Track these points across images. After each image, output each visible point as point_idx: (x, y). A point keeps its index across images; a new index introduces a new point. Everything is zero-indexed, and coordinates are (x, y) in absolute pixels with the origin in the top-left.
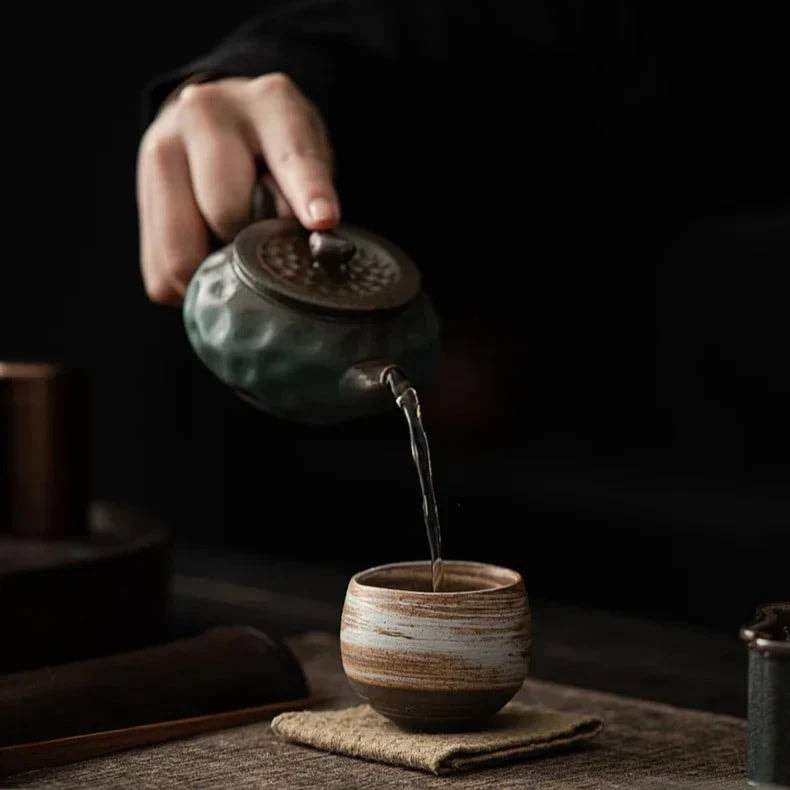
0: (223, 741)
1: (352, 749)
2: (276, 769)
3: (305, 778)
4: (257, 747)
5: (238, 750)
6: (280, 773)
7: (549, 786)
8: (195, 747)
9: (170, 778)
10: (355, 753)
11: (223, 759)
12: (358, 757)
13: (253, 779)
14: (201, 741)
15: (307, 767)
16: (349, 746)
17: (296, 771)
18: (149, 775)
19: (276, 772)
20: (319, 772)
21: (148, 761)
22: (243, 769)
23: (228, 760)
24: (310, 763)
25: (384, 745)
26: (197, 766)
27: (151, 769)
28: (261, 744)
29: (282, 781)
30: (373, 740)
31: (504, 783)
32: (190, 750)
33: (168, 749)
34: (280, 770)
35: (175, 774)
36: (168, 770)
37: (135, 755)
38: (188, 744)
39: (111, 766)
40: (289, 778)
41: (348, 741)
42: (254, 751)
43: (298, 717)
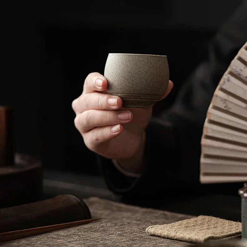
0: (62, 233)
1: (174, 237)
2: (80, 242)
3: (90, 244)
4: (74, 235)
5: (67, 236)
6: (81, 243)
7: (174, 246)
8: (52, 235)
9: (44, 245)
10: (175, 238)
11: (62, 239)
12: (176, 239)
13: (72, 245)
14: (54, 233)
15: (91, 241)
16: (173, 236)
17: (87, 242)
18: (37, 244)
19: (80, 243)
20: (95, 243)
21: (36, 239)
22: (69, 242)
23: (64, 239)
24: (92, 240)
25: (185, 234)
26: (53, 241)
27: (38, 242)
28: (75, 233)
29: (83, 245)
30: (181, 233)
31: (159, 245)
32: (51, 236)
33: (43, 236)
34: (82, 242)
35: (46, 244)
36: (43, 243)
37: (32, 238)
38: (50, 234)
39: (23, 242)
40: (85, 244)
41: (172, 234)
42: (73, 236)
43: (155, 227)
